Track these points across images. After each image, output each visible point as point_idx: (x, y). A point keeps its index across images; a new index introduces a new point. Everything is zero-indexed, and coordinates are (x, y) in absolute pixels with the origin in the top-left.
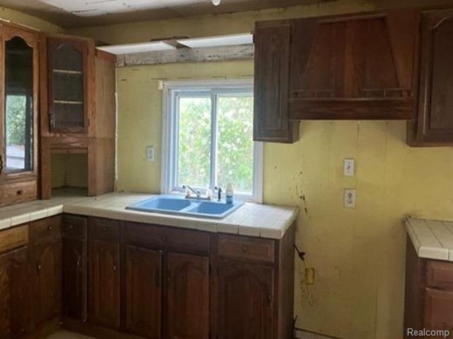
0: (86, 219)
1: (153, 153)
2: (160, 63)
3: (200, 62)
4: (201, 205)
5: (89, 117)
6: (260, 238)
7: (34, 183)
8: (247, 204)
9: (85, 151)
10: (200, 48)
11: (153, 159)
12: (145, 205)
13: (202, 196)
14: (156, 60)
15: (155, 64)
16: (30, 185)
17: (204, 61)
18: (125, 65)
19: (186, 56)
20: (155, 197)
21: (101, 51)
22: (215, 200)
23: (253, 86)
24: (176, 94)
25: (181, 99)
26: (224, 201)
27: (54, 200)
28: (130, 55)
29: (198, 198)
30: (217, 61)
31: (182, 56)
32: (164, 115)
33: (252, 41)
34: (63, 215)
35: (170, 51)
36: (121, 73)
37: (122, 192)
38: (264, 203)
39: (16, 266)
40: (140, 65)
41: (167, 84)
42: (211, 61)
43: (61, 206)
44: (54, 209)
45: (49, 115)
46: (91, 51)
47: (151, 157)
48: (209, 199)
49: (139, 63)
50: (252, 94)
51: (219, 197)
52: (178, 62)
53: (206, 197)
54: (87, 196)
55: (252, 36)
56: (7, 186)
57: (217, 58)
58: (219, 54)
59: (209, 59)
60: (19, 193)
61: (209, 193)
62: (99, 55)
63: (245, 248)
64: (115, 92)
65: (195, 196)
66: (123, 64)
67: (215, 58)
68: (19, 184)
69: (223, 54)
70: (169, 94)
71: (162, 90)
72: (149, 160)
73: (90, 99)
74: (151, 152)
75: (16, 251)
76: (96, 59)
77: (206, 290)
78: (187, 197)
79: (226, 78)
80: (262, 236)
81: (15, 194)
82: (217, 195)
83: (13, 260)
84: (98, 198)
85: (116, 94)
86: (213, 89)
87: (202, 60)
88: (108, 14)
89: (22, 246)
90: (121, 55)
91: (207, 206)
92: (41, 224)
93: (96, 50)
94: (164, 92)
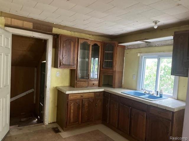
0: (110, 94)
1: (135, 77)
2: (139, 48)
3: (154, 46)
4: (149, 96)
5: (114, 65)
6: (166, 110)
7: (98, 82)
8: (169, 98)
9: (112, 75)
10: (154, 42)
11: (135, 79)
12: (128, 93)
13: (151, 93)
14: (138, 47)
15: (138, 48)
16: (96, 83)
17: (156, 46)
18: (128, 49)
19: (149, 45)
20: (133, 91)
21: (120, 45)
22: (156, 95)
23: (172, 55)
24: (145, 58)
25: (147, 59)
26: (159, 96)
27: (102, 87)
28: (130, 45)
29: (149, 93)
30: (161, 46)
31: (147, 45)
32: (139, 65)
33: (173, 39)
34: (104, 92)
35: (143, 43)
36: (126, 51)
37: (124, 88)
38: (177, 99)
39: (90, 103)
40: (133, 48)
41: (141, 54)
42: (159, 46)
43: (104, 89)
44: (102, 90)
45: (103, 64)
46: (117, 45)
47: (134, 78)
48: (153, 94)
49: (132, 48)
50: (172, 57)
51: (157, 94)
52: (146, 47)
53: (152, 93)
54: (112, 88)
55: (173, 37)
56: (91, 82)
57: (161, 45)
58: (162, 44)
59: (158, 45)
60: (93, 84)
61: (153, 92)
62: (119, 46)
63: (160, 112)
64: (124, 57)
65: (148, 93)
66: (127, 49)
67: (160, 45)
68: (94, 82)
69: (163, 43)
70: (142, 58)
71: (139, 57)
72: (133, 79)
73: (115, 59)
74: (134, 77)
75: (90, 99)
76: (118, 48)
77: (145, 123)
78: (145, 93)
79: (164, 52)
80: (166, 109)
81: (92, 84)
82: (156, 93)
83: (89, 101)
84: (115, 89)
85: (124, 58)
86: (159, 56)
87: (155, 46)
88: (122, 34)
89: (92, 98)
90: (127, 46)
91: (152, 97)
92: (98, 93)
93: (118, 45)
94: (140, 57)
